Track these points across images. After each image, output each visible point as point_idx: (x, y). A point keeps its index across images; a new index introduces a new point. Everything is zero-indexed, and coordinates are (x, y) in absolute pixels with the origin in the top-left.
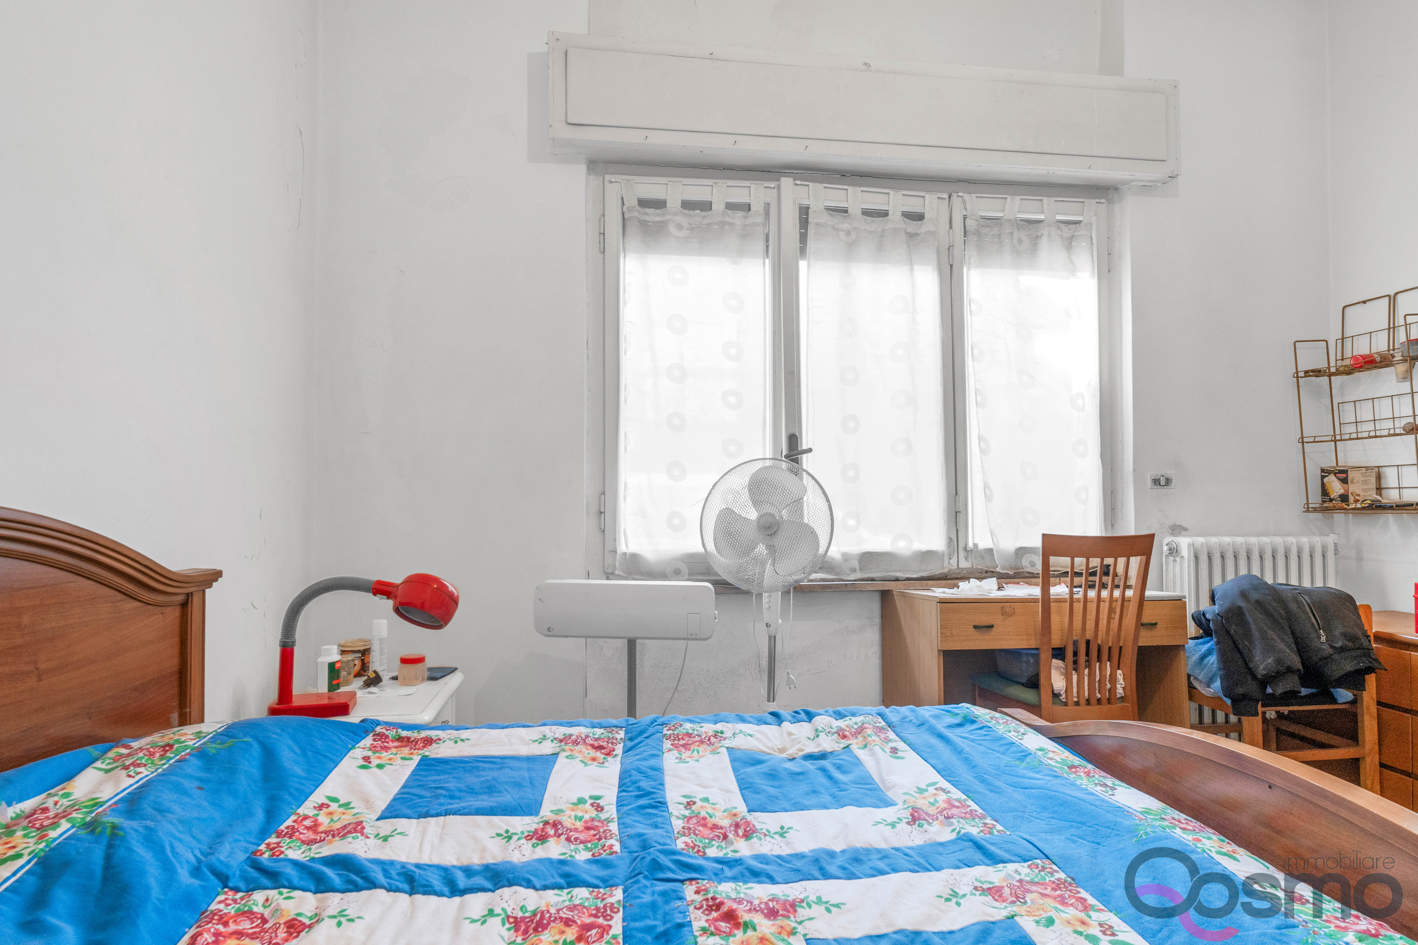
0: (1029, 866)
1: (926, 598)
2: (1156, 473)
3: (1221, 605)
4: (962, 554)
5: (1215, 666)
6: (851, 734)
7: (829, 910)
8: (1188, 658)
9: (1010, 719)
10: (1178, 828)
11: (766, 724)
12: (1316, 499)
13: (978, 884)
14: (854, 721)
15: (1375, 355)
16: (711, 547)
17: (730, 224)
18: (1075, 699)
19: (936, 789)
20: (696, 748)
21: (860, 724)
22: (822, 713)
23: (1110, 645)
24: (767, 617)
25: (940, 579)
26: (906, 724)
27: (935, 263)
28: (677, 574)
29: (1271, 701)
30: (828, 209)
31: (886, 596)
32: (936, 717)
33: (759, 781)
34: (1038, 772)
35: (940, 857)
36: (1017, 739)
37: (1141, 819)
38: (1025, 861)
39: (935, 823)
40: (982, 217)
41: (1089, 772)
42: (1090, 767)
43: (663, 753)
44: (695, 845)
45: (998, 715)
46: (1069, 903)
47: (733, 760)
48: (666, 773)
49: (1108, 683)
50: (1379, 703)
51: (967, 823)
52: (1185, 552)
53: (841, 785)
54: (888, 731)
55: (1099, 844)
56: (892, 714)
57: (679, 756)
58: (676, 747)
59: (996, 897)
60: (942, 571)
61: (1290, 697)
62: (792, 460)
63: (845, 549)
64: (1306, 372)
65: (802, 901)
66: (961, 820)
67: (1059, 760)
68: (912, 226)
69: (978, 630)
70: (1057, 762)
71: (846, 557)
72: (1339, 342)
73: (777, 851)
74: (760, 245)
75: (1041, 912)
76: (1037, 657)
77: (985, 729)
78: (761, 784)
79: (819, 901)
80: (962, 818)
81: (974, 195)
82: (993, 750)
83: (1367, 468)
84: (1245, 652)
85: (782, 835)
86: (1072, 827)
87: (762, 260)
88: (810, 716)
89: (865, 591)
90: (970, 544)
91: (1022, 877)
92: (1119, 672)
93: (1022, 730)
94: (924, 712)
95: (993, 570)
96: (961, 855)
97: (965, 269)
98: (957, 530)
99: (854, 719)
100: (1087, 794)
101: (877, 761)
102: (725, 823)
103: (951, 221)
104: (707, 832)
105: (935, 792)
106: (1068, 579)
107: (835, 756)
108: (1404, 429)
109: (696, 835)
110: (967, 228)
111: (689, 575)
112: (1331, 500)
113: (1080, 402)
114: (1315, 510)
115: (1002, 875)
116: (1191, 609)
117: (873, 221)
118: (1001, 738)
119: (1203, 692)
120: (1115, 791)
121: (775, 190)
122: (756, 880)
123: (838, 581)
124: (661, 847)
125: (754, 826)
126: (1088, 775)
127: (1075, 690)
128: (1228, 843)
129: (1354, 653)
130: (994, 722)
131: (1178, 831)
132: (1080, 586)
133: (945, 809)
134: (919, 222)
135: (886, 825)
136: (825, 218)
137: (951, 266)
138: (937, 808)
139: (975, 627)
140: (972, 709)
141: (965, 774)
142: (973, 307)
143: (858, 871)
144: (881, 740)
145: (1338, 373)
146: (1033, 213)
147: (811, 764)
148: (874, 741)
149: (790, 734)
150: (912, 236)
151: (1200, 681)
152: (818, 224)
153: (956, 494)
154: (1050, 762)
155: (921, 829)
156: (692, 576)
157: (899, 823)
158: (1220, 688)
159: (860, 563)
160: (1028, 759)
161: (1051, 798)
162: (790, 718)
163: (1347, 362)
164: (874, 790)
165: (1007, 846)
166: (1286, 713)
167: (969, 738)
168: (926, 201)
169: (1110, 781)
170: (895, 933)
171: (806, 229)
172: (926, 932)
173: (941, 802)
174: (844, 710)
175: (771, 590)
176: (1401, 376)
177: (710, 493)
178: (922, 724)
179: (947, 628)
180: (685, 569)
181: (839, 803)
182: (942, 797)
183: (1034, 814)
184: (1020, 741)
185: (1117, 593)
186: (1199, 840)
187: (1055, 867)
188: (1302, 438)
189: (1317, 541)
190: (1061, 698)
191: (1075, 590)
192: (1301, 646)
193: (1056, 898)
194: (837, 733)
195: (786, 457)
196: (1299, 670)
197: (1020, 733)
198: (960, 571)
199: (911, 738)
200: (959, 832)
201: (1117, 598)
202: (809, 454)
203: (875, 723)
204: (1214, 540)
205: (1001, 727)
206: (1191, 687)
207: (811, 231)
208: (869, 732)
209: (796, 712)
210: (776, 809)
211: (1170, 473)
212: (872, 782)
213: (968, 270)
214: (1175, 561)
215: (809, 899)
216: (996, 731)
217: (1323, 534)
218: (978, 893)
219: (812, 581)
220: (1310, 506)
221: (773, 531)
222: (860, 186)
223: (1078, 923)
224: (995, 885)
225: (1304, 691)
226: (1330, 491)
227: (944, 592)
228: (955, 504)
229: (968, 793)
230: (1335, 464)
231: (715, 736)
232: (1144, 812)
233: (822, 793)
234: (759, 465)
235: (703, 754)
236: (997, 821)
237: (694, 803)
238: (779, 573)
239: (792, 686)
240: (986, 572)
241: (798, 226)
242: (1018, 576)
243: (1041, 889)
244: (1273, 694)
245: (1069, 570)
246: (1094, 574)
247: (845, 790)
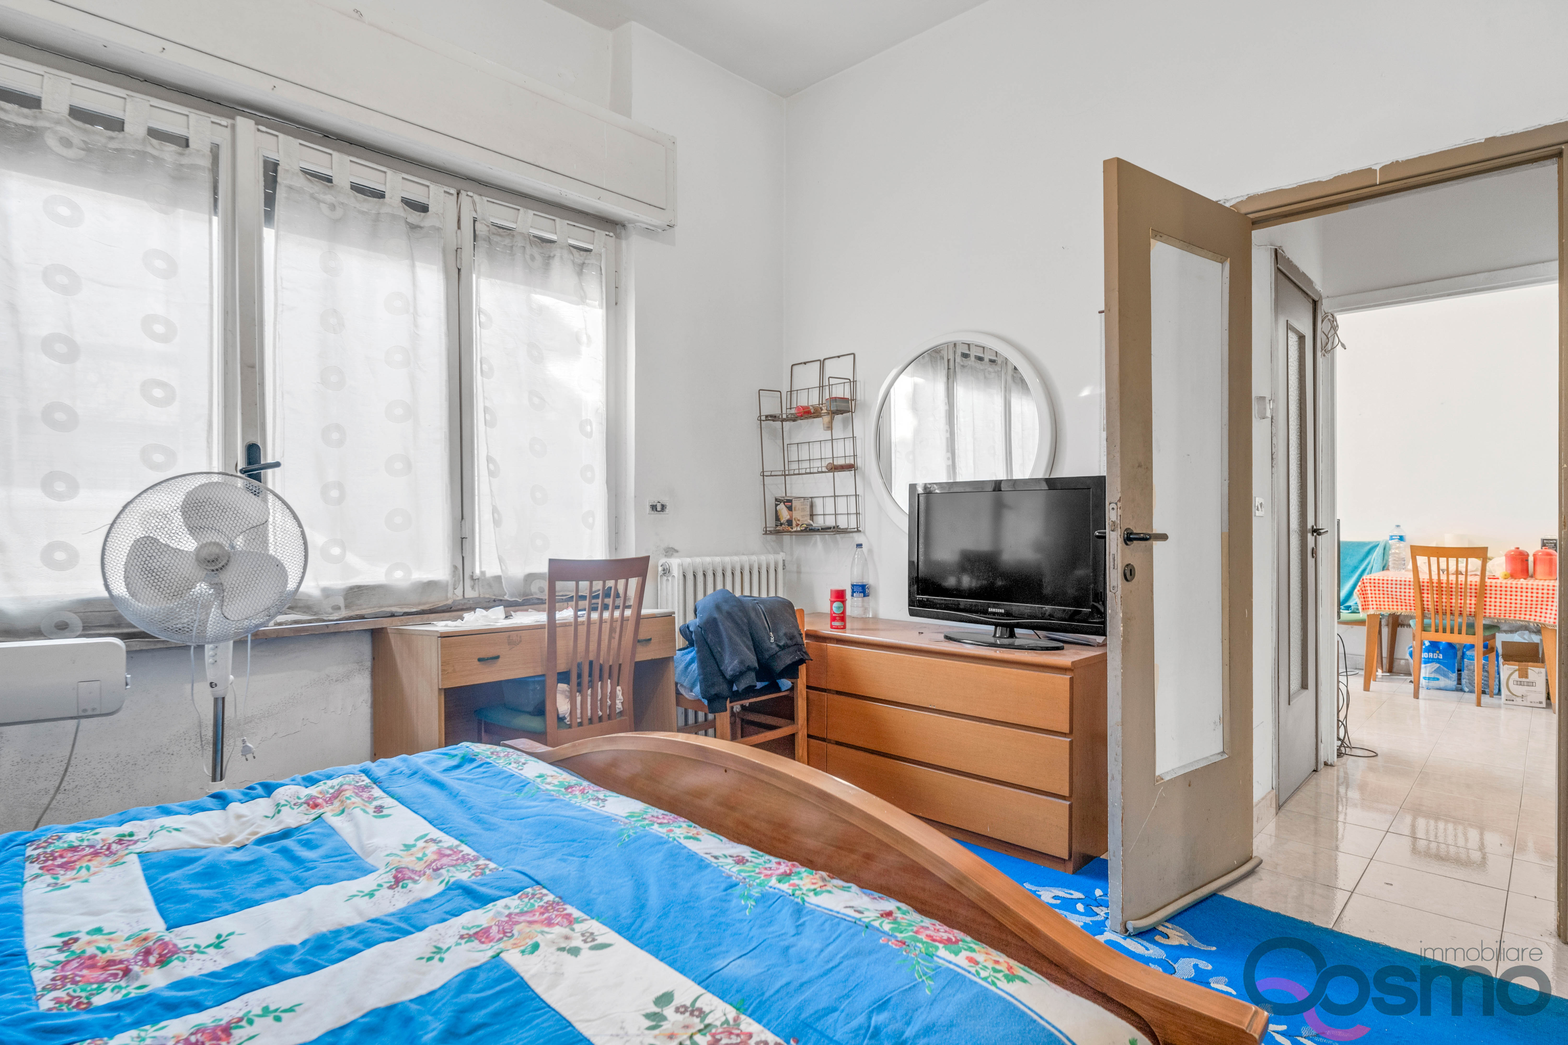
0: (520, 898)
1: (427, 633)
2: (654, 500)
3: (701, 618)
4: (468, 582)
5: (696, 672)
6: (325, 800)
7: (278, 1019)
8: (676, 667)
9: (512, 750)
10: (656, 824)
11: (203, 809)
12: (771, 524)
13: (464, 932)
14: (330, 785)
15: (811, 407)
16: (120, 589)
17: (154, 157)
18: (579, 720)
19: (426, 842)
20: (84, 865)
21: (337, 787)
22: (286, 783)
23: (611, 663)
24: (211, 675)
25: (443, 611)
26: (395, 777)
27: (441, 264)
28: (62, 628)
29: (736, 696)
30: (305, 172)
31: (377, 636)
32: (432, 762)
33: (188, 886)
34: (535, 800)
35: (424, 915)
36: (517, 770)
37: (625, 824)
38: (516, 893)
39: (422, 879)
40: (493, 224)
41: (584, 789)
42: (585, 783)
43: (24, 883)
44: (74, 997)
45: (499, 748)
46: (556, 922)
47: (145, 869)
48: (26, 911)
49: (608, 700)
50: (808, 687)
51: (457, 870)
52: (676, 572)
53: (306, 864)
54: (373, 788)
55: (587, 857)
56: (378, 768)
57: (54, 881)
58: (48, 870)
59: (483, 940)
60: (445, 603)
61: (750, 691)
62: (250, 476)
63: (325, 583)
64: (767, 416)
65: (241, 1020)
66: (451, 868)
67: (557, 783)
68: (414, 217)
69: (483, 663)
70: (555, 786)
71: (327, 592)
72: (789, 393)
73: (210, 968)
74: (206, 196)
75: (528, 940)
76: (543, 684)
77: (485, 766)
78: (190, 889)
79: (266, 1011)
80: (453, 866)
81: (485, 199)
82: (491, 786)
83: (804, 498)
84: (717, 656)
85: (218, 946)
86: (563, 846)
87: (207, 217)
88: (269, 789)
89: (352, 631)
90: (477, 572)
91: (512, 910)
92: (619, 688)
93: (523, 760)
94: (417, 759)
95: (501, 598)
96: (448, 907)
97: (474, 276)
98: (463, 557)
99: (330, 783)
100: (580, 811)
101: (357, 826)
102: (129, 953)
103: (459, 220)
104: (95, 974)
105: (425, 845)
106: (574, 603)
107: (302, 831)
108: (827, 467)
109: (75, 983)
110: (477, 233)
111: (83, 630)
112: (781, 524)
113: (588, 428)
114: (771, 533)
115: (491, 914)
116: (679, 623)
117: (365, 200)
118: (501, 772)
119: (687, 696)
120: (606, 802)
121: (228, 130)
122: (174, 1014)
123: (317, 622)
124: (9, 1017)
125: (175, 945)
126: (583, 792)
127: (579, 711)
128: (695, 827)
129: (791, 649)
130: (495, 757)
131: (656, 826)
132: (585, 610)
133: (435, 861)
134: (423, 214)
135: (363, 896)
136: (301, 182)
137: (459, 270)
138: (426, 862)
139: (480, 660)
140: (472, 747)
141: (459, 818)
142: (483, 319)
143: (322, 960)
144: (363, 800)
145: (787, 420)
146: (546, 231)
147: (268, 847)
148: (354, 803)
149: (239, 817)
150: (413, 227)
151: (685, 687)
152: (290, 188)
153: (462, 518)
154: (548, 787)
155: (404, 890)
156: (88, 630)
157: (378, 890)
158: (699, 691)
159: (345, 599)
160: (526, 789)
161: (546, 822)
162: (240, 797)
163: (793, 411)
164: (350, 860)
165: (498, 883)
166: (747, 705)
167: (466, 779)
168: (431, 192)
169: (602, 793)
170: (364, 1016)
171: (274, 189)
172: (402, 1003)
173: (430, 855)
174: (317, 773)
175: (217, 640)
176: (826, 426)
177: (118, 517)
178: (415, 773)
179: (448, 664)
180: (75, 620)
181: (303, 885)
182: (433, 847)
183: (529, 844)
184: (521, 772)
185: (617, 614)
186: (671, 831)
187: (545, 891)
188: (763, 472)
189: (772, 558)
190: (566, 721)
191: (579, 613)
192: (758, 647)
193: (543, 922)
194: (307, 803)
195: (243, 471)
196: (755, 668)
197: (520, 764)
198: (466, 601)
199: (399, 791)
200: (448, 882)
201: (617, 618)
202: (276, 469)
203: (357, 782)
204: (698, 560)
205: (501, 761)
206: (678, 693)
207: (281, 194)
208: (348, 794)
209: (250, 788)
210: (212, 916)
211: (665, 500)
212: (349, 851)
213: (477, 278)
214: (668, 580)
215: (252, 1013)
216: (496, 766)
217: (776, 553)
218: (463, 941)
219: (280, 624)
220: (768, 529)
221: (220, 566)
222: (350, 155)
223: (562, 940)
224: (483, 927)
225: (759, 685)
226: (780, 517)
227: (446, 626)
228: (461, 530)
229: (461, 838)
230: (784, 495)
231: (120, 842)
232: (629, 816)
233: (280, 880)
234: (203, 480)
235: (96, 869)
236: (490, 860)
237: (76, 940)
238: (229, 617)
239: (250, 756)
240: (494, 601)
241: (262, 183)
242: (525, 602)
243: (530, 917)
244: (737, 691)
245: (574, 594)
246: (597, 597)
247: (312, 869)
